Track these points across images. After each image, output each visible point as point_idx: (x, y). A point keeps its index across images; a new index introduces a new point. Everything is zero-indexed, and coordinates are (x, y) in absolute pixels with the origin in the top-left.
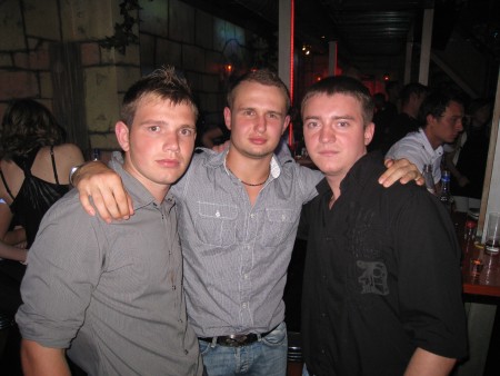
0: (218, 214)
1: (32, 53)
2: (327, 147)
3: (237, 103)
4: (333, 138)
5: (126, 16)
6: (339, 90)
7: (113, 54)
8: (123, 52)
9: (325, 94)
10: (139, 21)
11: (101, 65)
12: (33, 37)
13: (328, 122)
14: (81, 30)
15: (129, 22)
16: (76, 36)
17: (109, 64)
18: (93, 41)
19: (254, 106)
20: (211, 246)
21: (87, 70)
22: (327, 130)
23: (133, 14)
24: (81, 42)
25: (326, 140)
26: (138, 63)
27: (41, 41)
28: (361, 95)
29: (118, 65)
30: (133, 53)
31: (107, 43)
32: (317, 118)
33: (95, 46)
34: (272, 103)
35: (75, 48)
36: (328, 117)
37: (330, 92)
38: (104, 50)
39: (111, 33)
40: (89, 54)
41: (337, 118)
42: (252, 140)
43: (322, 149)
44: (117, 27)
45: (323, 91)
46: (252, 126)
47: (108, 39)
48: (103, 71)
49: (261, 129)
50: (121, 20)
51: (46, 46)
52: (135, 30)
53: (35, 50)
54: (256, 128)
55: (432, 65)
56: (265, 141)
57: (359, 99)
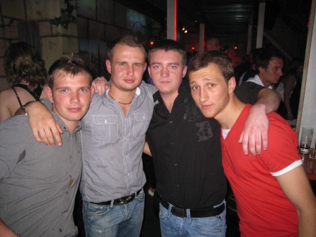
0: (106, 122)
1: (7, 28)
2: (165, 79)
3: (114, 58)
4: (168, 74)
5: (68, 5)
6: (171, 49)
7: (60, 29)
8: (66, 27)
9: (164, 50)
10: (77, 8)
11: (52, 36)
12: (7, 17)
13: (165, 66)
14: (39, 13)
15: (70, 8)
16: (35, 17)
17: (57, 35)
18: (46, 20)
19: (126, 60)
20: (104, 143)
21: (43, 39)
22: (165, 70)
23: (73, 3)
24: (39, 21)
25: (165, 75)
26: (76, 35)
27: (12, 20)
28: (182, 51)
29: (63, 36)
30: (73, 29)
31: (56, 21)
32: (159, 64)
33: (48, 24)
34: (136, 58)
35: (35, 24)
36: (165, 62)
37: (167, 49)
38: (54, 26)
39: (58, 15)
40: (44, 29)
41: (170, 64)
42: (126, 81)
43: (162, 81)
44: (62, 11)
45: (163, 49)
46: (125, 72)
47: (57, 19)
48: (53, 39)
49: (131, 74)
50: (65, 7)
51: (15, 23)
52: (74, 13)
53: (9, 25)
54: (128, 74)
55: (264, 39)
56: (133, 81)
57: (181, 53)
